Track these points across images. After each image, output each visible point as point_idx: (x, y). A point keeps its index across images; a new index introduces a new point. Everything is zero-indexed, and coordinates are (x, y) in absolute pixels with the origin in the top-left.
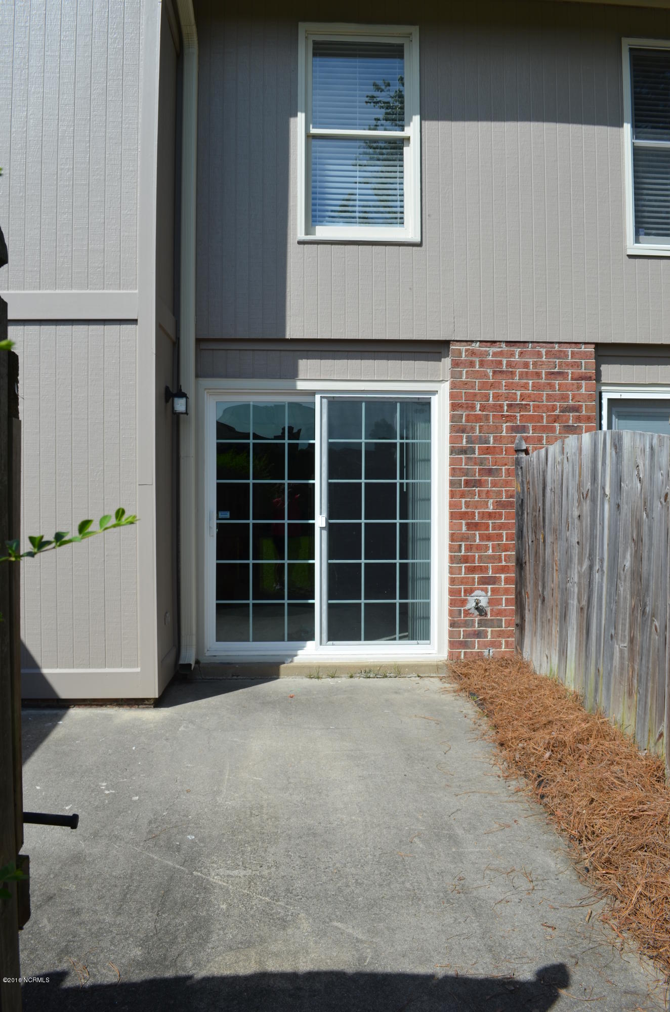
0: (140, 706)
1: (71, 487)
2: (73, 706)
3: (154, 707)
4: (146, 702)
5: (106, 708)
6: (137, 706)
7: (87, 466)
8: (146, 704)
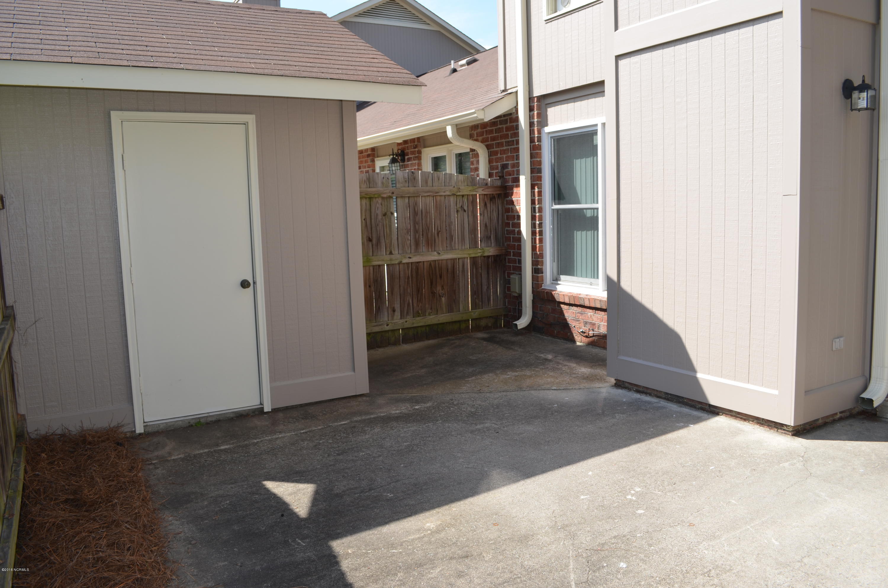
0: (779, 430)
1: (724, 199)
2: (721, 414)
3: (793, 435)
4: (785, 428)
5: (748, 424)
6: (776, 430)
7: (738, 177)
8: (784, 430)
